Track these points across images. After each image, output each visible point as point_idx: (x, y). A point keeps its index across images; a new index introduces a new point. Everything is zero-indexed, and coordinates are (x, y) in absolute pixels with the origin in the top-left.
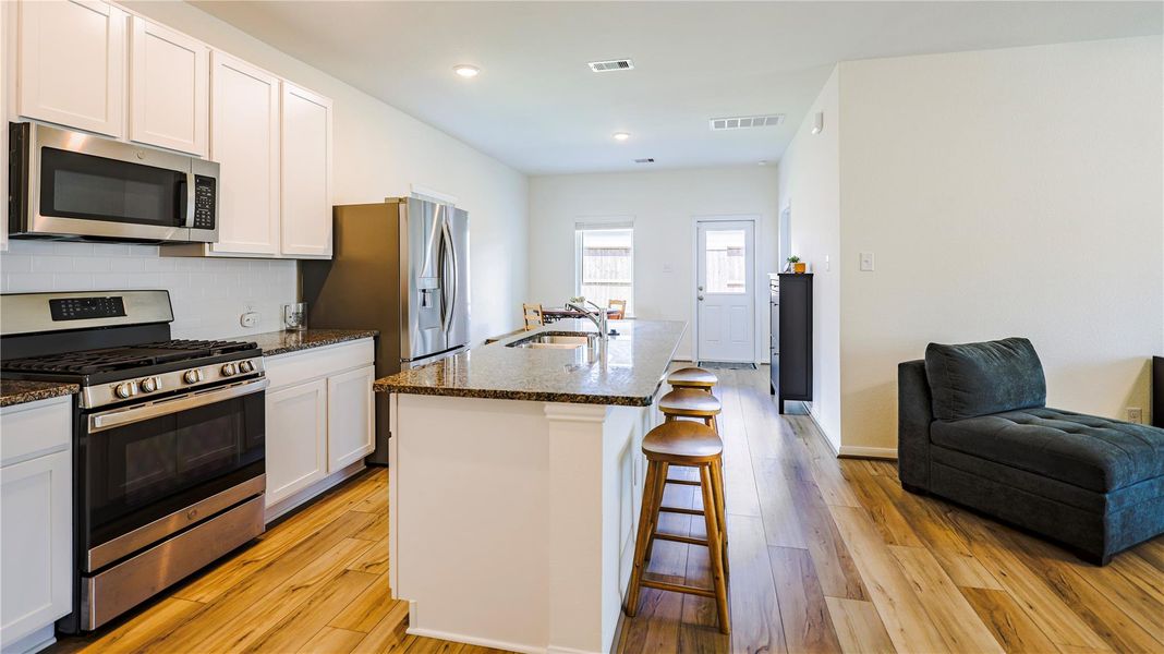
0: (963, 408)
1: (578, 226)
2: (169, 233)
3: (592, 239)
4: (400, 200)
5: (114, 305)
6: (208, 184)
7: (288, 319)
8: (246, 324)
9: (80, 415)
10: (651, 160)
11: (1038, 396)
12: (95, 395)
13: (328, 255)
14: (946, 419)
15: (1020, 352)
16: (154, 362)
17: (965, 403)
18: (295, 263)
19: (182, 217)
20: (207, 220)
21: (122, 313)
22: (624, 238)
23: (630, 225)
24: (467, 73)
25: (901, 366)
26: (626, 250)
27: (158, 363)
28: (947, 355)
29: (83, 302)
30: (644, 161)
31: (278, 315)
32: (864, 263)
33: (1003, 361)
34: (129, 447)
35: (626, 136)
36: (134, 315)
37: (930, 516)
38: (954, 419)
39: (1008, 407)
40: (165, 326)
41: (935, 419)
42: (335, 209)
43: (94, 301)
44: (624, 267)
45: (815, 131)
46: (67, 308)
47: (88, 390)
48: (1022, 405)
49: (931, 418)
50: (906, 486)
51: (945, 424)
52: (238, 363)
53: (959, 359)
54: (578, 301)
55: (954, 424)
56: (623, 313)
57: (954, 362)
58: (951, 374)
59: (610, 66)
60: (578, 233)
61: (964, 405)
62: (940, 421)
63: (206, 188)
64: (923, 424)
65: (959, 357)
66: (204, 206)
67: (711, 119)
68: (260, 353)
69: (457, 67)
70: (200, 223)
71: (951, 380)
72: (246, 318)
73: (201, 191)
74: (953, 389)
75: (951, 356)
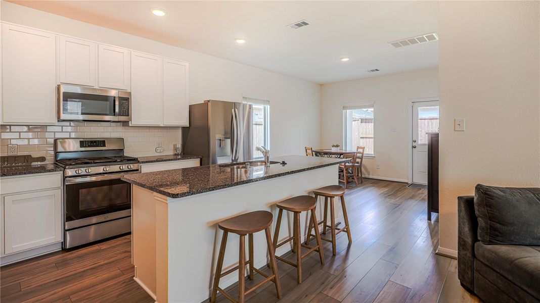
0: (498, 236)
1: (345, 108)
4: (208, 101)
5: (102, 143)
8: (157, 151)
10: (377, 70)
13: (187, 125)
14: (485, 242)
16: (93, 163)
17: (500, 233)
18: (181, 128)
20: (126, 113)
21: (104, 146)
23: (371, 106)
24: (241, 41)
25: (459, 198)
26: (371, 119)
27: (95, 163)
29: (92, 142)
30: (373, 71)
31: (172, 147)
32: (457, 126)
34: (80, 190)
35: (348, 59)
36: (108, 147)
40: (122, 150)
41: (479, 241)
42: (190, 107)
43: (95, 142)
46: (86, 144)
49: (475, 240)
50: (462, 284)
51: (483, 245)
52: (127, 165)
53: (496, 199)
54: (335, 146)
55: (489, 247)
56: (363, 154)
57: (492, 200)
58: (489, 209)
59: (299, 25)
60: (344, 111)
61: (498, 234)
62: (481, 242)
63: (124, 102)
64: (470, 243)
65: (496, 197)
66: (124, 108)
67: (389, 43)
68: (139, 162)
69: (236, 39)
70: (123, 114)
71: (488, 213)
72: (157, 149)
73: (123, 103)
74: (490, 220)
75: (489, 195)
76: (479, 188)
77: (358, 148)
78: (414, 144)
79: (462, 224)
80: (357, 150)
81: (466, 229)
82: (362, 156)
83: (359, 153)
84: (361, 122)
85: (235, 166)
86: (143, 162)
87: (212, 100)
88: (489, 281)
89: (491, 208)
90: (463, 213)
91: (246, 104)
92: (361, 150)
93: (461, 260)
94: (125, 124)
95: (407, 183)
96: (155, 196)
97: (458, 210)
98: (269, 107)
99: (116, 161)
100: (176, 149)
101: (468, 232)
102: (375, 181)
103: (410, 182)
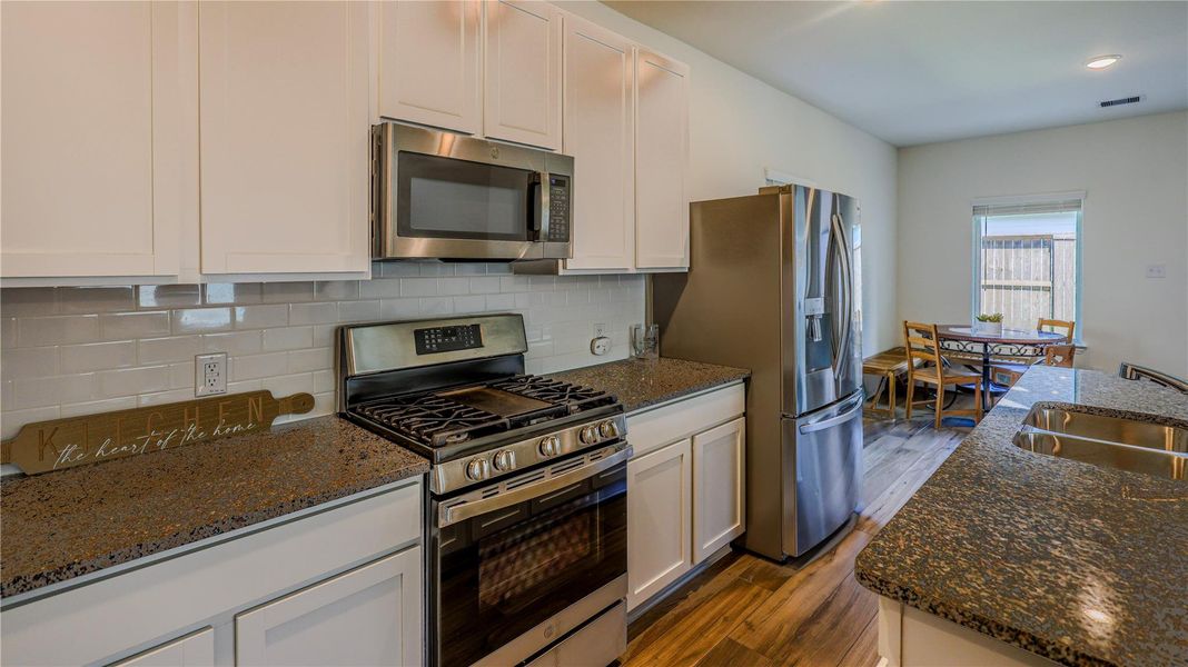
1: (976, 210)
2: (522, 250)
3: (996, 226)
4: (782, 189)
5: (473, 335)
6: (562, 183)
7: (638, 345)
8: (597, 351)
9: (432, 499)
12: (446, 476)
13: (685, 267)
16: (508, 426)
19: (536, 229)
20: (562, 233)
21: (478, 342)
23: (1077, 205)
27: (513, 427)
29: (445, 332)
31: (626, 338)
36: (490, 345)
40: (521, 357)
42: (693, 206)
43: (453, 331)
46: (431, 339)
47: (440, 469)
54: (992, 320)
63: (559, 190)
66: (558, 214)
70: (555, 233)
72: (597, 344)
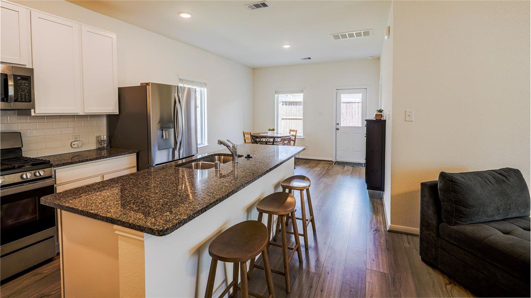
0: (462, 217)
1: (276, 92)
3: (282, 98)
4: (147, 84)
8: (73, 146)
10: (309, 58)
11: (523, 210)
13: (117, 112)
14: (450, 223)
15: (511, 179)
17: (464, 215)
18: (104, 117)
20: (26, 98)
22: (299, 97)
23: (302, 92)
24: (185, 16)
25: (422, 184)
26: (300, 103)
28: (452, 181)
30: (306, 59)
31: (94, 140)
32: (407, 117)
33: (496, 186)
35: (289, 46)
37: (434, 286)
38: (455, 224)
39: (497, 218)
40: (20, 149)
41: (443, 222)
42: (119, 89)
44: (298, 111)
45: (386, 37)
48: (509, 217)
49: (440, 221)
50: (423, 260)
51: (449, 226)
52: (33, 172)
53: (460, 185)
54: (271, 130)
55: (455, 227)
56: (295, 136)
57: (456, 187)
58: (454, 194)
59: (257, 6)
60: (276, 96)
61: (462, 216)
62: (445, 223)
63: (23, 82)
64: (435, 224)
65: (460, 183)
66: (23, 91)
67: (331, 34)
68: (51, 166)
69: (180, 13)
70: (21, 99)
71: (454, 198)
72: (73, 143)
73: (21, 83)
74: (455, 204)
75: (455, 182)
76: (443, 175)
77: (291, 131)
78: (338, 127)
79: (425, 208)
80: (290, 133)
81: (431, 212)
82: (295, 138)
83: (293, 136)
84: (283, 105)
85: (193, 163)
86: (58, 166)
87: (151, 83)
88: (456, 258)
89: (457, 193)
90: (427, 198)
91: (185, 88)
92: (293, 133)
93: (423, 238)
94: (25, 113)
95: (332, 161)
96: (116, 230)
97: (421, 195)
98: (205, 90)
99: (14, 168)
100: (99, 141)
101: (433, 215)
102: (305, 161)
103: (334, 160)
